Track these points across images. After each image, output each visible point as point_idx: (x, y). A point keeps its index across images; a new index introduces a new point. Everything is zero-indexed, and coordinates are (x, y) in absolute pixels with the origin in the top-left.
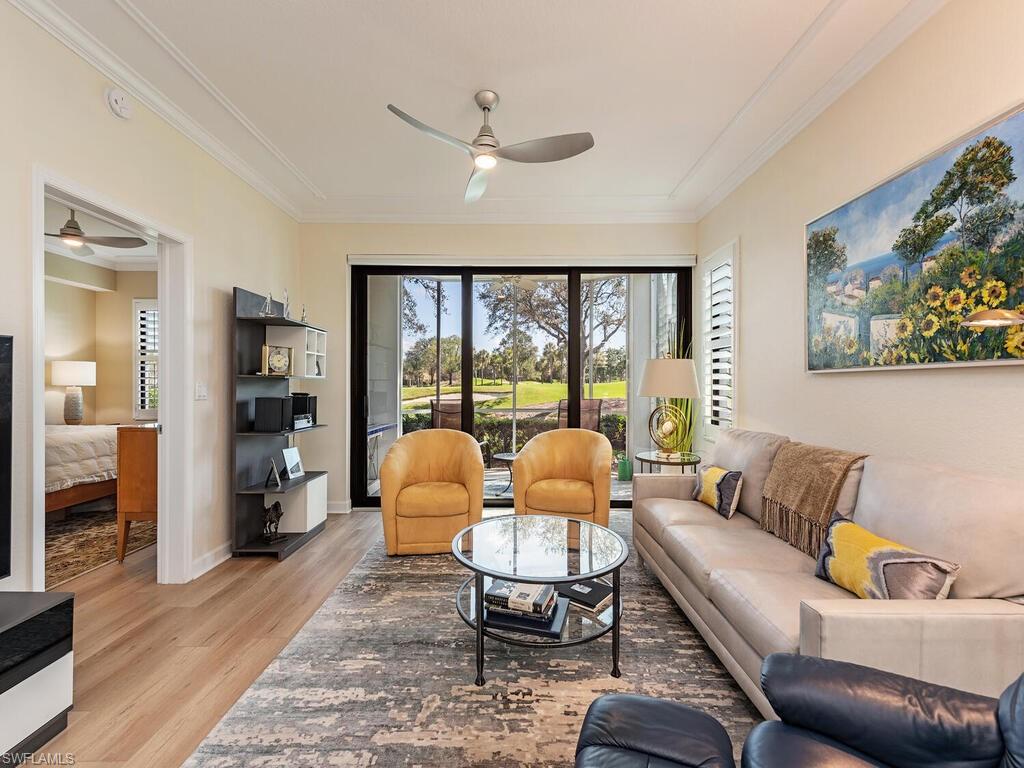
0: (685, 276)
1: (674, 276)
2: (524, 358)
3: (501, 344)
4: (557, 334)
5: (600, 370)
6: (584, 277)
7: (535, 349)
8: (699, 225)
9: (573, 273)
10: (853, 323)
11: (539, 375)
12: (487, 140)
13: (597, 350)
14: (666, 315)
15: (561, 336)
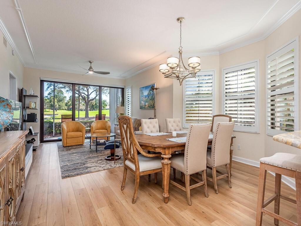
0: (123, 90)
1: (121, 89)
2: (59, 101)
3: (48, 94)
4: (78, 93)
5: (93, 106)
6: (102, 88)
7: (65, 97)
8: (125, 80)
9: (100, 87)
10: (144, 103)
11: (66, 107)
12: (92, 70)
13: (93, 100)
14: (119, 96)
15: (80, 94)
